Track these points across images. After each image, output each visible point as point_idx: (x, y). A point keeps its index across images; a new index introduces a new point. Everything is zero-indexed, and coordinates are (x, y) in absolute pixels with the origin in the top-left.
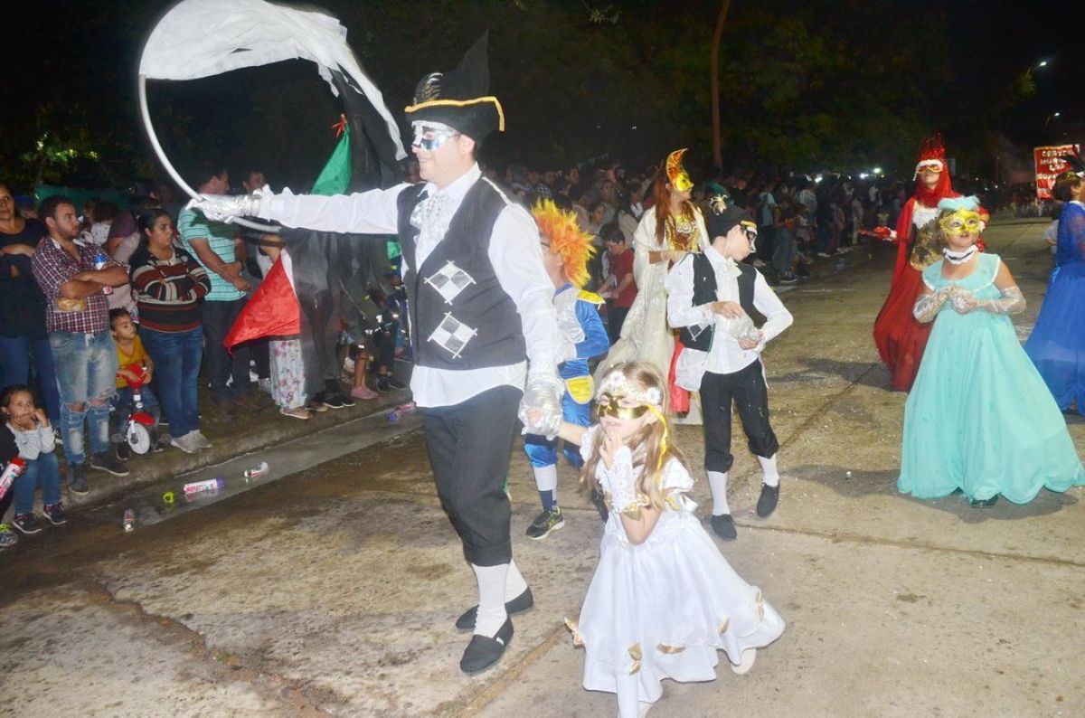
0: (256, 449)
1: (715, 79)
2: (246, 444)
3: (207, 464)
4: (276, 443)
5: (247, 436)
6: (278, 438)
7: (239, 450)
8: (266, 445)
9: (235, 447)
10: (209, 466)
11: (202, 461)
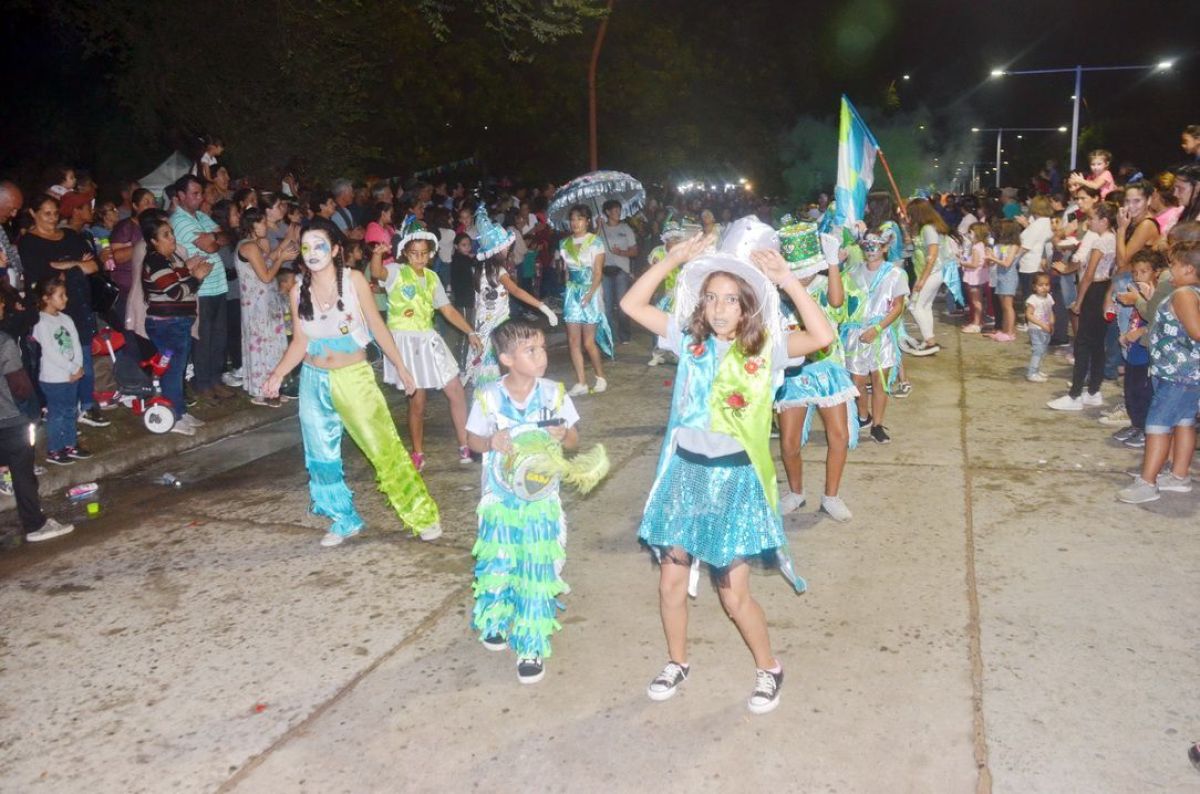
0: (238, 432)
1: (592, 85)
2: (230, 428)
3: (202, 443)
4: (252, 427)
5: (230, 420)
6: (253, 423)
7: (226, 432)
8: (244, 429)
9: (222, 430)
10: (204, 446)
11: (198, 441)
